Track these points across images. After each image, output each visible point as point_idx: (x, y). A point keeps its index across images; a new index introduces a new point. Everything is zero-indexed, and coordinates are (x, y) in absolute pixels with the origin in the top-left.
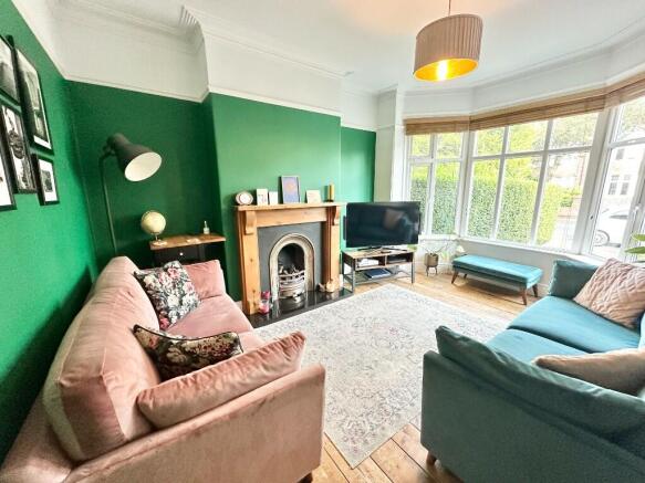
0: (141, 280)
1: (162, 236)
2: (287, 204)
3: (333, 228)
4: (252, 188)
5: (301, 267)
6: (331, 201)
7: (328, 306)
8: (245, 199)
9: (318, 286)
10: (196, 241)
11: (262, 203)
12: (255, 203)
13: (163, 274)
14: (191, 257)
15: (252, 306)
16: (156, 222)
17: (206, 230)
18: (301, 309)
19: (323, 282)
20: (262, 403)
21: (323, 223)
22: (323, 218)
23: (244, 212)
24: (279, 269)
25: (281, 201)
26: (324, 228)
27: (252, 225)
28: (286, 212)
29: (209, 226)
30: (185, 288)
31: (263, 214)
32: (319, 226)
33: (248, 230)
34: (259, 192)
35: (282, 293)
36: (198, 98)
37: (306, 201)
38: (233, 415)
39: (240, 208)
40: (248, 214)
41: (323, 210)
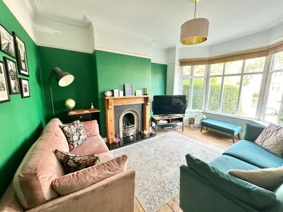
0: (62, 129)
1: (74, 109)
2: (127, 96)
3: (147, 106)
4: (112, 89)
5: (133, 123)
6: (146, 95)
7: (144, 141)
8: (109, 94)
9: (140, 132)
10: (88, 112)
11: (116, 96)
12: (113, 95)
13: (72, 126)
14: (85, 119)
15: (110, 140)
16: (71, 103)
17: (92, 107)
18: (133, 142)
19: (143, 130)
20: (106, 186)
21: (143, 104)
22: (142, 102)
23: (108, 99)
24: (123, 124)
25: (124, 95)
26: (143, 107)
27: (111, 105)
28: (127, 100)
29: (93, 105)
30: (81, 132)
31: (116, 100)
32: (141, 105)
33: (110, 107)
34: (115, 91)
35: (124, 134)
36: (91, 52)
37: (135, 95)
38: (93, 191)
39: (107, 98)
40: (110, 100)
41: (143, 99)
